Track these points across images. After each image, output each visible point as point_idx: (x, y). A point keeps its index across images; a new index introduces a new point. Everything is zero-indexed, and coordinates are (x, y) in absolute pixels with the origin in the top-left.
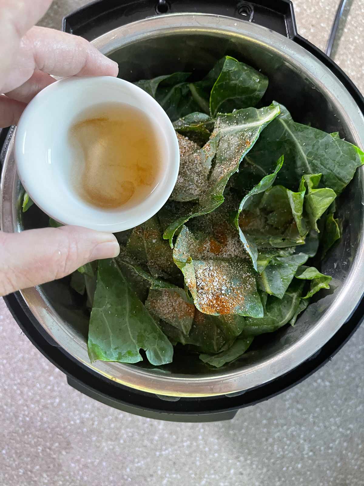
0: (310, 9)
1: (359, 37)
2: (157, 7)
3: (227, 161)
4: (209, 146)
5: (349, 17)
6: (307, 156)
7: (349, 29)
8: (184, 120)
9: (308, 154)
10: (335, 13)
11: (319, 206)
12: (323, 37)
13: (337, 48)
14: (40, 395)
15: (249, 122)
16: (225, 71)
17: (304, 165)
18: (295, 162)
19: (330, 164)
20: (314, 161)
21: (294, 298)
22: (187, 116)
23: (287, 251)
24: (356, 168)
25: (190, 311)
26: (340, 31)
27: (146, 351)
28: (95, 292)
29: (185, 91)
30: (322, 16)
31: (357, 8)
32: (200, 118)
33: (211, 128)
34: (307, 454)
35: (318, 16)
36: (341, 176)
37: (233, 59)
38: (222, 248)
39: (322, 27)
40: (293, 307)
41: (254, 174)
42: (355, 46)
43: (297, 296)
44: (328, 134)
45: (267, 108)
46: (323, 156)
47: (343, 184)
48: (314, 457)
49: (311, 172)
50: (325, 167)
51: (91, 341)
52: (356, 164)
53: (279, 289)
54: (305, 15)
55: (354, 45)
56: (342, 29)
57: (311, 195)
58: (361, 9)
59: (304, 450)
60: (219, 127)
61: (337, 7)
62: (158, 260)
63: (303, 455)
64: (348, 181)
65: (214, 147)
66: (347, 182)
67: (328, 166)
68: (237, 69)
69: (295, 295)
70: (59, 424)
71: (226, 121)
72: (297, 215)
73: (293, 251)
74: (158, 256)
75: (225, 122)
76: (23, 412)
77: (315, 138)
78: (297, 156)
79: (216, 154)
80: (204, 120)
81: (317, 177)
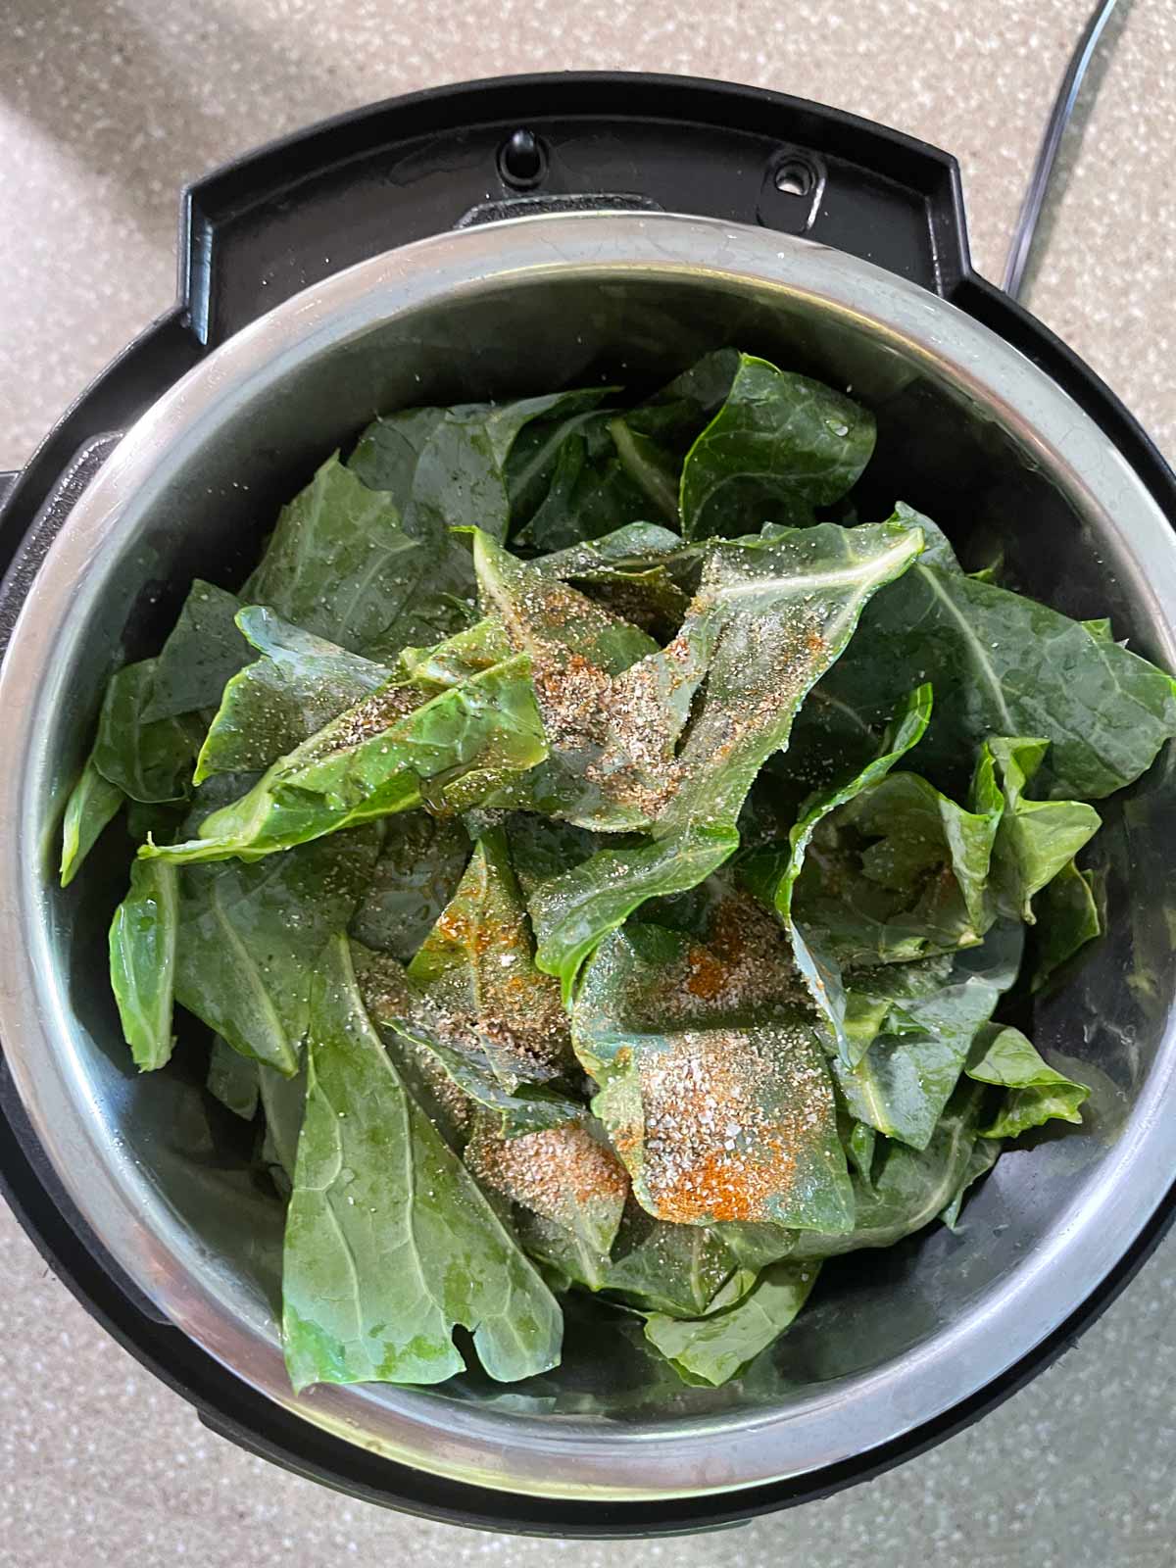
0: (967, 98)
1: (1122, 192)
2: (503, 157)
3: (744, 697)
4: (684, 646)
5: (1092, 130)
6: (1003, 681)
7: (1090, 167)
8: (598, 548)
9: (1007, 676)
10: (1046, 115)
11: (1043, 853)
12: (1007, 193)
13: (1051, 228)
14: (70, 1369)
15: (819, 572)
16: (736, 401)
17: (990, 705)
18: (961, 697)
19: (1079, 713)
20: (1026, 700)
21: (956, 1135)
22: (607, 538)
23: (926, 969)
24: (1164, 739)
25: (615, 1176)
26: (1063, 175)
27: (473, 1333)
28: (302, 1133)
29: (596, 444)
30: (1003, 122)
31: (1117, 98)
32: (649, 544)
33: (689, 579)
34: (945, 1538)
35: (992, 123)
36: (1113, 756)
37: (765, 365)
38: (726, 976)
39: (1007, 160)
40: (951, 1167)
41: (829, 729)
42: (1109, 225)
43: (966, 1126)
44: (1075, 624)
45: (878, 526)
46: (1056, 688)
47: (1118, 779)
48: (966, 1548)
49: (1013, 729)
50: (1062, 724)
51: (295, 1314)
52: (1163, 728)
53: (915, 1118)
54: (948, 118)
55: (1106, 220)
56: (1069, 168)
57: (1021, 819)
58: (1128, 102)
59: (935, 1525)
60: (717, 581)
61: (1053, 95)
62: (513, 1020)
63: (932, 1541)
64: (1133, 774)
65: (700, 652)
66: (1131, 776)
67: (1070, 722)
68: (777, 396)
69: (957, 1124)
70: (137, 1462)
71: (743, 562)
72: (971, 879)
73: (944, 970)
74: (517, 1007)
75: (737, 568)
76: (15, 1428)
77: (1033, 630)
78: (972, 679)
79: (708, 673)
80: (663, 552)
81: (1032, 748)
